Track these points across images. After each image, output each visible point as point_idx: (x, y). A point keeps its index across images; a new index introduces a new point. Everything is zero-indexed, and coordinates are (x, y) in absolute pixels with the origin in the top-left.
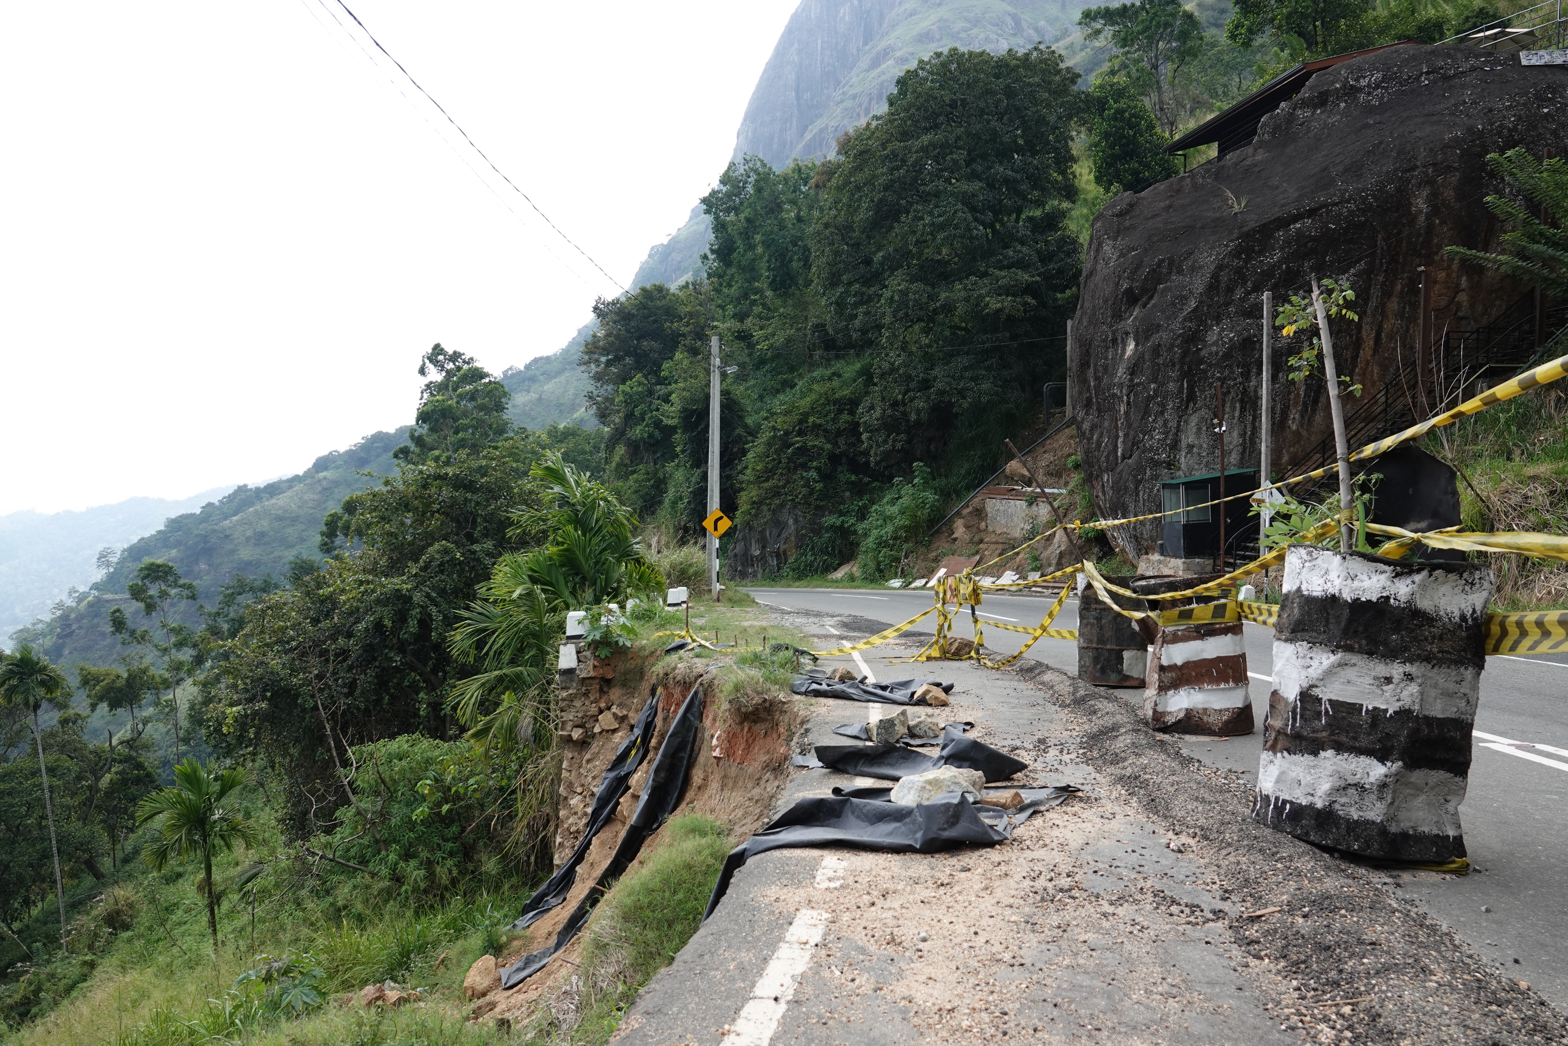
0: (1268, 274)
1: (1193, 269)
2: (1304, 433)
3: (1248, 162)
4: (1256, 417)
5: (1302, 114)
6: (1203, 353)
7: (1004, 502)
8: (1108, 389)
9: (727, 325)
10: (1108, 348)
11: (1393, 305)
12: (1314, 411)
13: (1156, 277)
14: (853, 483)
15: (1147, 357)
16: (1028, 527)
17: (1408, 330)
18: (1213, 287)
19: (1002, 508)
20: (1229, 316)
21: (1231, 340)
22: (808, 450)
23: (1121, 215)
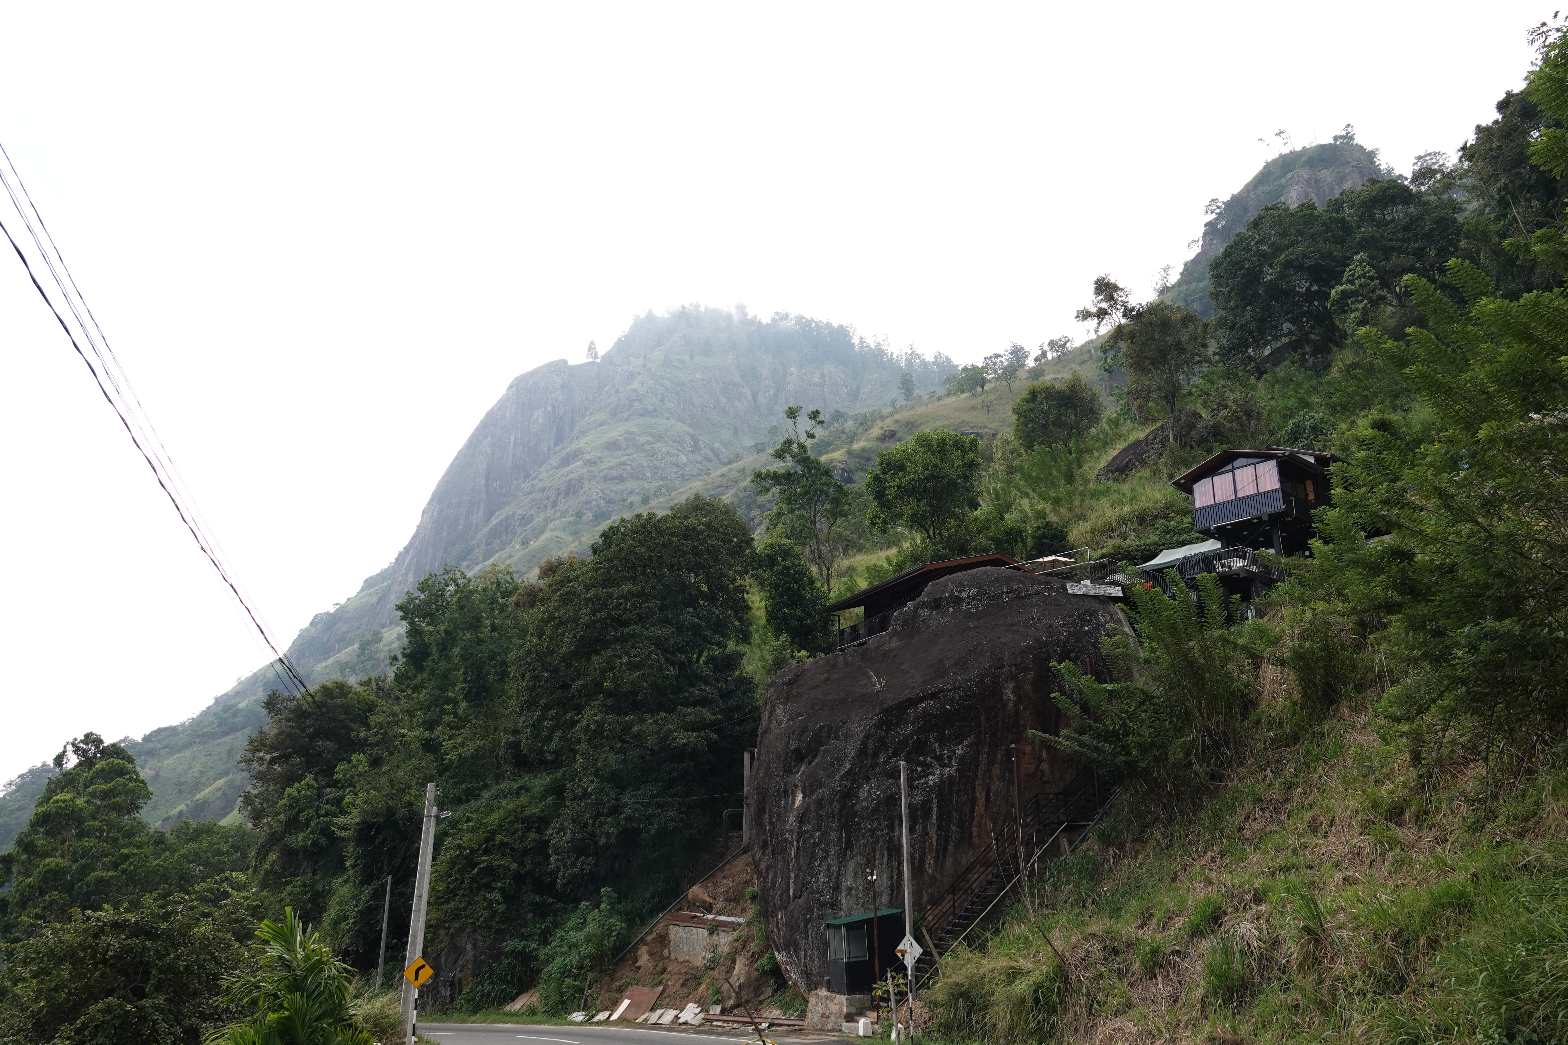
0: (903, 743)
1: (847, 736)
2: (938, 876)
3: (885, 648)
4: (900, 863)
5: (924, 613)
6: (857, 807)
7: (687, 929)
8: (782, 835)
9: (414, 733)
10: (780, 798)
11: (996, 771)
12: (944, 857)
13: (818, 741)
14: (536, 904)
15: (812, 808)
16: (709, 956)
17: (1009, 790)
18: (862, 752)
19: (684, 936)
20: (875, 777)
21: (878, 796)
22: (494, 870)
23: (790, 683)
